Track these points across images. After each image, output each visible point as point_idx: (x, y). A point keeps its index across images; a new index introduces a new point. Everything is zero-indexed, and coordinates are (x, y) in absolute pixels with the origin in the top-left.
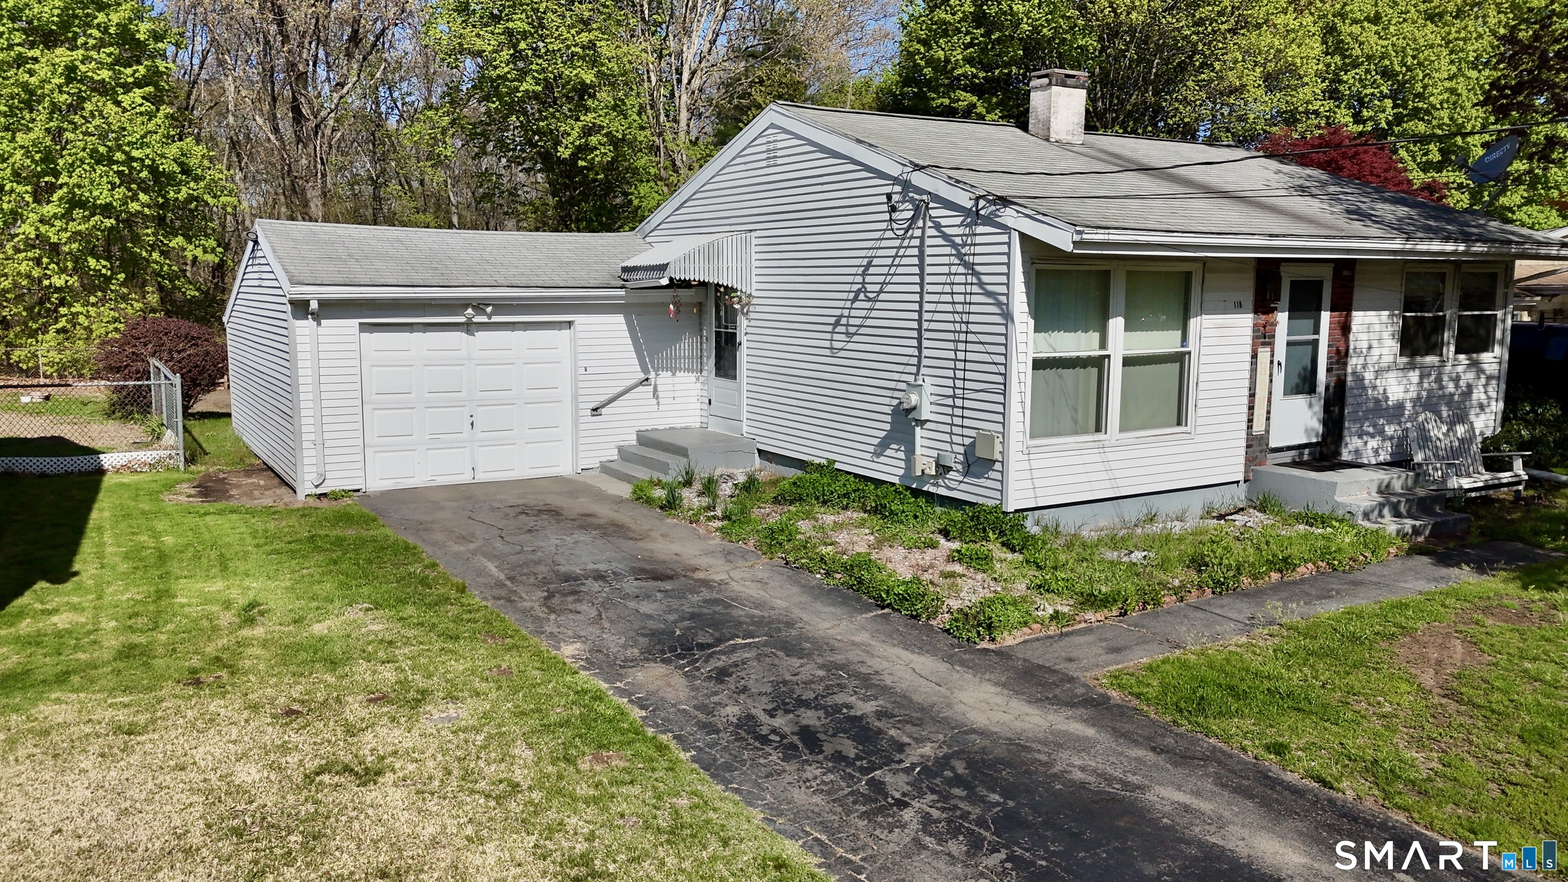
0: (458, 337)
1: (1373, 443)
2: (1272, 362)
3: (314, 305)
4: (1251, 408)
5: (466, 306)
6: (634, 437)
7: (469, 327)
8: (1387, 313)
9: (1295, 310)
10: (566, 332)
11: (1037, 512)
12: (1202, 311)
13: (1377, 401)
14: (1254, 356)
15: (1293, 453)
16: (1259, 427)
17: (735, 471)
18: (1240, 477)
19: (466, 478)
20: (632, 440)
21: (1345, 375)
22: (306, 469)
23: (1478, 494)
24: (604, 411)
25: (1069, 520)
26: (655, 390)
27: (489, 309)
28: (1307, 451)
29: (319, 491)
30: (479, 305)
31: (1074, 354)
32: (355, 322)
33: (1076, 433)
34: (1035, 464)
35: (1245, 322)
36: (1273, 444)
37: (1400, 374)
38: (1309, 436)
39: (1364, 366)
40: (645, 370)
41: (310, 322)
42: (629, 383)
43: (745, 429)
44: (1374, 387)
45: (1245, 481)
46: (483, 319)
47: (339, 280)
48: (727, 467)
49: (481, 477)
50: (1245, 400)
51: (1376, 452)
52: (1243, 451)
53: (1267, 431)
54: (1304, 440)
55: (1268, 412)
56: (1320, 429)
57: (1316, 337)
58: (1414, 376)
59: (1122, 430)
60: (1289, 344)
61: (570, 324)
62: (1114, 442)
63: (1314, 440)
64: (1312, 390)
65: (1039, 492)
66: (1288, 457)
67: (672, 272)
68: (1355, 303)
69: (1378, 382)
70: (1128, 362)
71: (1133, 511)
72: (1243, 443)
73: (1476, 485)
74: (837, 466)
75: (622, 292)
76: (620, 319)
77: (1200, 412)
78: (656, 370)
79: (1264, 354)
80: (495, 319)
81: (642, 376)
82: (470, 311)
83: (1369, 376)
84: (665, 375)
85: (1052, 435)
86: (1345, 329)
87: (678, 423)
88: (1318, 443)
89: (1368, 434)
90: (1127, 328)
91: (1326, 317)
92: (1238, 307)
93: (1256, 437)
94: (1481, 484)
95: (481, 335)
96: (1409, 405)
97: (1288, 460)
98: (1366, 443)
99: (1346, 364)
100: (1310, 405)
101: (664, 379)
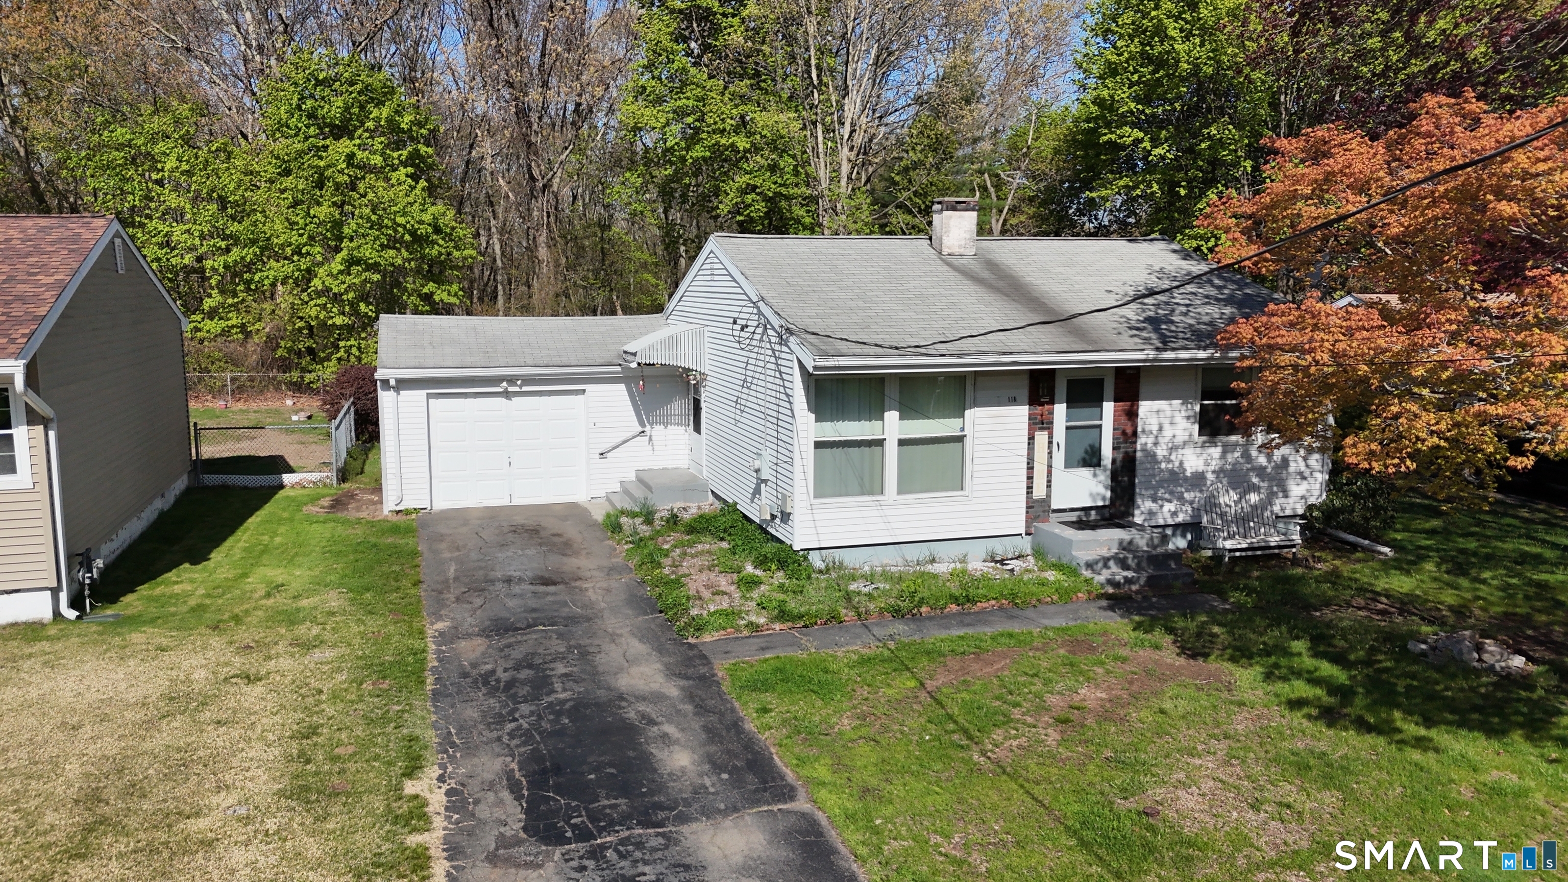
0: (501, 401)
1: (1168, 507)
2: (1050, 443)
3: (392, 383)
4: (1030, 478)
5: (502, 381)
6: (634, 474)
7: (507, 395)
8: (1180, 401)
9: (1072, 402)
10: (580, 397)
11: (823, 552)
12: (975, 404)
13: (1172, 472)
14: (1031, 438)
15: (1077, 513)
16: (1039, 492)
17: (691, 505)
18: (1023, 531)
19: (505, 502)
20: (632, 477)
21: (1135, 451)
22: (390, 493)
23: (1244, 554)
24: (609, 455)
25: (851, 559)
26: (650, 439)
27: (519, 382)
28: (1093, 512)
29: (398, 508)
30: (511, 380)
31: (859, 438)
32: (424, 393)
33: (863, 494)
34: (817, 517)
35: (1022, 411)
36: (1054, 506)
37: (1198, 450)
38: (1094, 500)
39: (1156, 444)
40: (642, 424)
41: (392, 393)
42: (629, 435)
43: (705, 473)
44: (1169, 461)
45: (1027, 534)
46: (517, 389)
47: (412, 364)
48: (685, 501)
49: (516, 502)
50: (1025, 472)
51: (1174, 514)
52: (1024, 510)
53: (1049, 495)
54: (1089, 503)
55: (1049, 481)
56: (1108, 494)
57: (1098, 422)
58: (1216, 452)
59: (900, 492)
60: (1068, 428)
61: (584, 391)
62: (891, 502)
63: (1100, 503)
64: (1098, 465)
65: (821, 537)
66: (1073, 517)
67: (638, 359)
68: (1141, 396)
69: (1173, 457)
70: (902, 443)
71: (914, 553)
72: (1024, 505)
73: (1239, 546)
74: (738, 507)
75: (619, 369)
76: (622, 387)
77: (976, 481)
78: (651, 424)
79: (1041, 438)
80: (525, 389)
81: (641, 429)
82: (504, 384)
83: (1161, 452)
84: (659, 428)
85: (841, 495)
86: (1132, 415)
87: (670, 465)
88: (1104, 507)
89: (1162, 499)
90: (901, 418)
91: (1109, 407)
92: (1013, 401)
93: (1037, 501)
94: (1244, 546)
95: (515, 399)
96: (1210, 477)
97: (1074, 519)
98: (1162, 506)
99: (1135, 442)
100: (1095, 475)
101: (658, 431)
